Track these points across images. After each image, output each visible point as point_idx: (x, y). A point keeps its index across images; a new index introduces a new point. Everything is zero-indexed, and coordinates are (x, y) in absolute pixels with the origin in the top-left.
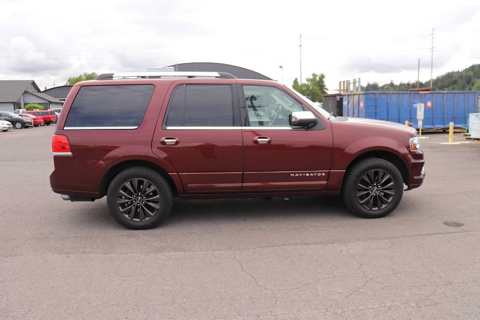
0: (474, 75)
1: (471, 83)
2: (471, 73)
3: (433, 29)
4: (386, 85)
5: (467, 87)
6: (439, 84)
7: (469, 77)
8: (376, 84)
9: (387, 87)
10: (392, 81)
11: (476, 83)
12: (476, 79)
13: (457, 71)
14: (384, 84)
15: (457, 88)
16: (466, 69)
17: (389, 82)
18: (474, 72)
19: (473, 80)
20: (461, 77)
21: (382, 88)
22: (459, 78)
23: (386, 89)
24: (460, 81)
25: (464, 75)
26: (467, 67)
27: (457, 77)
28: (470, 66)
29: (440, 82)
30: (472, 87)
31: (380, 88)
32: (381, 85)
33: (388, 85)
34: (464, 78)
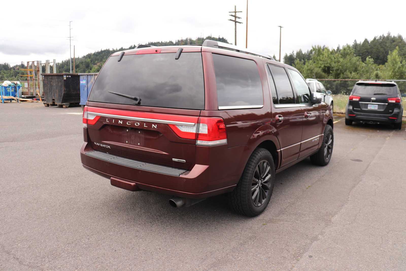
0: (91, 61)
1: (89, 68)
2: (89, 60)
3: (70, 22)
4: (17, 66)
5: (86, 70)
6: (65, 68)
7: (88, 63)
8: (7, 64)
9: (18, 67)
10: (22, 62)
11: (93, 68)
12: (93, 65)
13: (78, 57)
14: (15, 65)
15: (80, 71)
16: (84, 56)
17: (19, 64)
18: (91, 59)
19: (91, 65)
20: (82, 63)
21: (14, 68)
22: (80, 63)
23: (17, 69)
24: (81, 65)
25: (84, 61)
26: (85, 55)
27: (78, 62)
28: (87, 55)
29: (65, 66)
30: (90, 71)
31: (11, 68)
32: (12, 66)
33: (19, 66)
34: (84, 63)
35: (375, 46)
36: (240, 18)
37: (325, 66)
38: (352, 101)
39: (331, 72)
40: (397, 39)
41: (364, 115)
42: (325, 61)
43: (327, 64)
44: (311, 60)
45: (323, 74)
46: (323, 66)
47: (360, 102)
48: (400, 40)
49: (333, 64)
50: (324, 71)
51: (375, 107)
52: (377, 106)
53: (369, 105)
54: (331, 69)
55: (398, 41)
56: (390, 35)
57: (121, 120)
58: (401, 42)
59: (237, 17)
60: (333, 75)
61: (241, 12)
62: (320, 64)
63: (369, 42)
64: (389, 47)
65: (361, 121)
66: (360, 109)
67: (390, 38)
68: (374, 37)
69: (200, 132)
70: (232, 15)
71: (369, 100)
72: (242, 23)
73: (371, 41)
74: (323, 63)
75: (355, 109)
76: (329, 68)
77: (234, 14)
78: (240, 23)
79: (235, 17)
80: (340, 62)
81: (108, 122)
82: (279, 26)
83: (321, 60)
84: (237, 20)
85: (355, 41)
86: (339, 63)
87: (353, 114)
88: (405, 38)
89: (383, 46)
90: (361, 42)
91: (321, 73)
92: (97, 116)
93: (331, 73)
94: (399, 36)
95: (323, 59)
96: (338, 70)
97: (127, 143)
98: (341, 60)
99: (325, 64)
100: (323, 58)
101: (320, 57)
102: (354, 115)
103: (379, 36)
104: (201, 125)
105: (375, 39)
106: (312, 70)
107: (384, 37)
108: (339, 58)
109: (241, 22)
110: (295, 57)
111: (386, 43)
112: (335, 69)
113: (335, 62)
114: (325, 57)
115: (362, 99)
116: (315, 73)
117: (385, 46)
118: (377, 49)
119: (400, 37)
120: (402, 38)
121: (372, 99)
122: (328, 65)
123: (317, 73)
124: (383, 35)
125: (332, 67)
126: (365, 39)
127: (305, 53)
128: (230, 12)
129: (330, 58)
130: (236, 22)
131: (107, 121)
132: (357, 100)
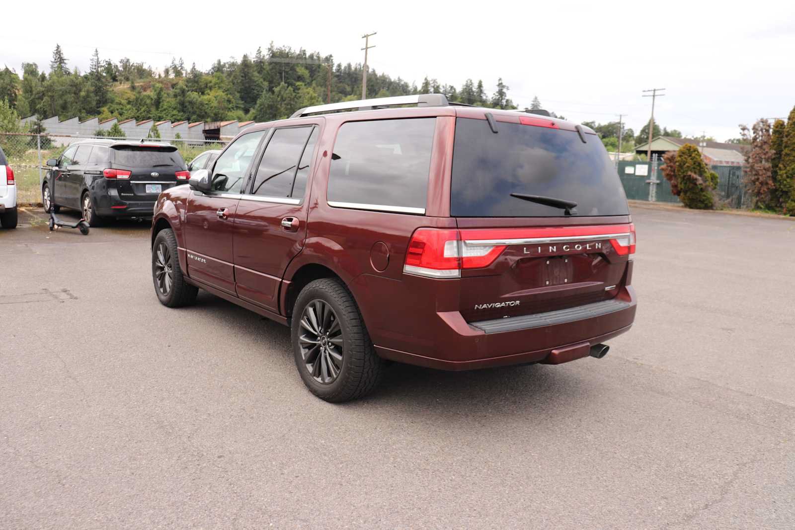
38: (115, 179)
41: (141, 205)
47: (131, 182)
51: (158, 188)
52: (160, 186)
53: (147, 186)
57: (552, 245)
65: (133, 216)
66: (132, 195)
71: (148, 177)
75: (122, 194)
81: (529, 253)
87: (123, 204)
92: (497, 246)
97: (548, 285)
102: (125, 207)
115: (134, 177)
121: (153, 174)
131: (525, 252)
132: (126, 177)
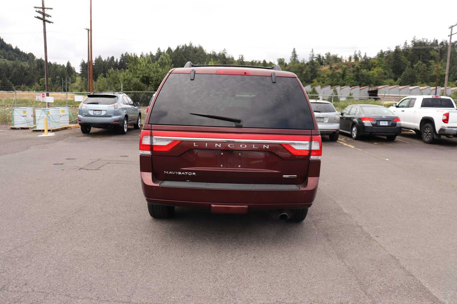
35: (179, 55)
36: (49, 16)
37: (143, 76)
39: (150, 82)
40: (198, 50)
42: (143, 71)
43: (145, 74)
44: (128, 69)
45: (143, 85)
46: (141, 76)
48: (201, 51)
49: (152, 75)
50: (143, 81)
54: (150, 79)
55: (199, 52)
56: (192, 45)
57: (218, 143)
58: (202, 53)
59: (46, 14)
60: (153, 86)
61: (51, 9)
62: (139, 74)
63: (173, 51)
64: (192, 57)
67: (191, 48)
68: (177, 46)
69: (312, 149)
70: (39, 12)
72: (53, 23)
73: (174, 50)
74: (141, 73)
76: (147, 78)
77: (41, 10)
78: (49, 22)
79: (44, 14)
80: (160, 73)
82: (87, 29)
83: (139, 70)
84: (46, 18)
85: (159, 49)
86: (158, 73)
88: (205, 49)
89: (187, 56)
90: (164, 51)
91: (141, 83)
92: (175, 141)
93: (151, 84)
94: (200, 46)
95: (141, 69)
96: (158, 80)
97: (223, 167)
98: (160, 70)
99: (143, 74)
100: (141, 67)
101: (137, 66)
103: (182, 46)
104: (313, 142)
105: (178, 48)
106: (130, 81)
107: (186, 47)
108: (158, 68)
109: (51, 21)
110: (94, 64)
111: (189, 53)
112: (154, 79)
113: (154, 72)
114: (143, 66)
116: (134, 83)
117: (189, 56)
118: (182, 58)
119: (201, 48)
120: (202, 49)
122: (147, 75)
123: (136, 83)
124: (185, 45)
125: (150, 77)
126: (168, 48)
127: (105, 60)
128: (36, 8)
129: (148, 67)
130: (44, 21)
131: (195, 146)
